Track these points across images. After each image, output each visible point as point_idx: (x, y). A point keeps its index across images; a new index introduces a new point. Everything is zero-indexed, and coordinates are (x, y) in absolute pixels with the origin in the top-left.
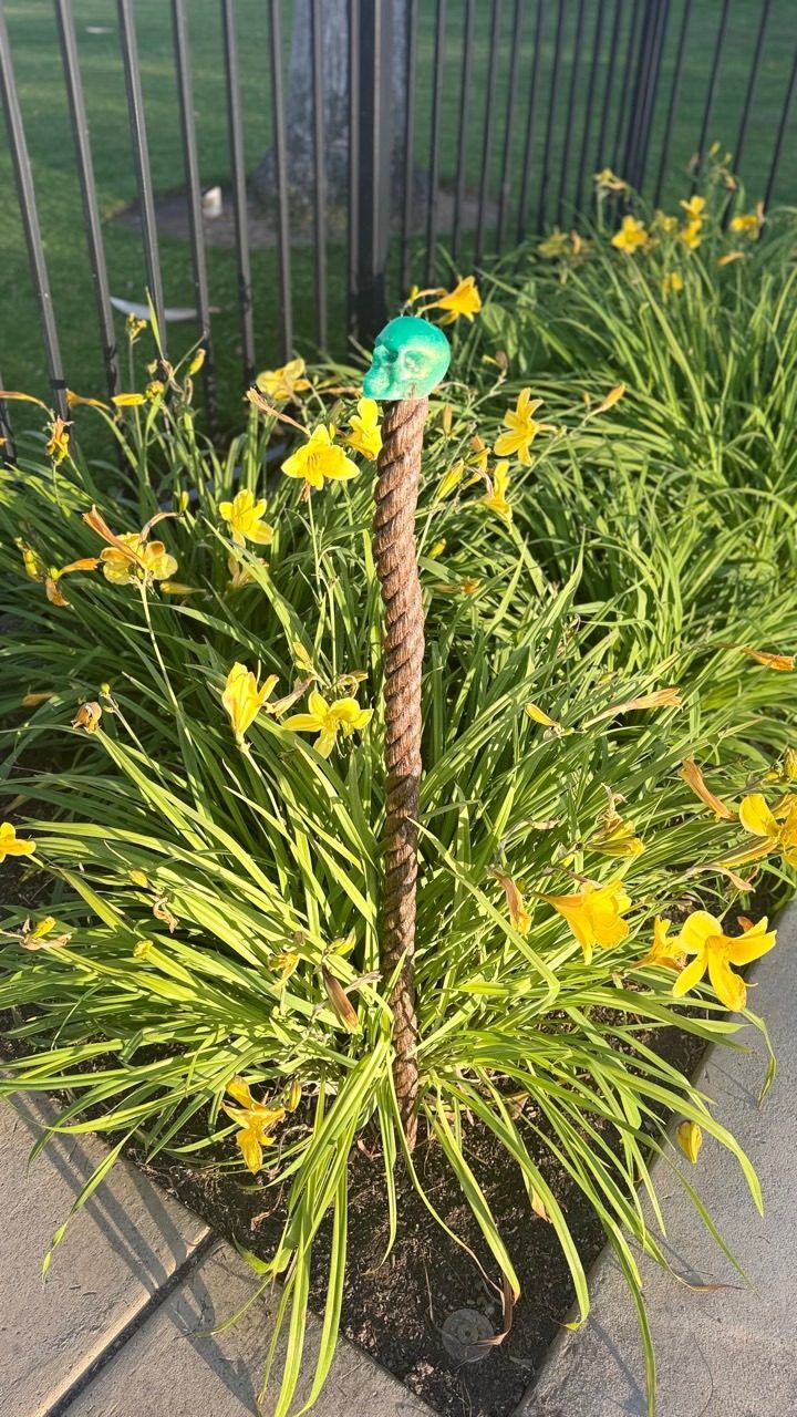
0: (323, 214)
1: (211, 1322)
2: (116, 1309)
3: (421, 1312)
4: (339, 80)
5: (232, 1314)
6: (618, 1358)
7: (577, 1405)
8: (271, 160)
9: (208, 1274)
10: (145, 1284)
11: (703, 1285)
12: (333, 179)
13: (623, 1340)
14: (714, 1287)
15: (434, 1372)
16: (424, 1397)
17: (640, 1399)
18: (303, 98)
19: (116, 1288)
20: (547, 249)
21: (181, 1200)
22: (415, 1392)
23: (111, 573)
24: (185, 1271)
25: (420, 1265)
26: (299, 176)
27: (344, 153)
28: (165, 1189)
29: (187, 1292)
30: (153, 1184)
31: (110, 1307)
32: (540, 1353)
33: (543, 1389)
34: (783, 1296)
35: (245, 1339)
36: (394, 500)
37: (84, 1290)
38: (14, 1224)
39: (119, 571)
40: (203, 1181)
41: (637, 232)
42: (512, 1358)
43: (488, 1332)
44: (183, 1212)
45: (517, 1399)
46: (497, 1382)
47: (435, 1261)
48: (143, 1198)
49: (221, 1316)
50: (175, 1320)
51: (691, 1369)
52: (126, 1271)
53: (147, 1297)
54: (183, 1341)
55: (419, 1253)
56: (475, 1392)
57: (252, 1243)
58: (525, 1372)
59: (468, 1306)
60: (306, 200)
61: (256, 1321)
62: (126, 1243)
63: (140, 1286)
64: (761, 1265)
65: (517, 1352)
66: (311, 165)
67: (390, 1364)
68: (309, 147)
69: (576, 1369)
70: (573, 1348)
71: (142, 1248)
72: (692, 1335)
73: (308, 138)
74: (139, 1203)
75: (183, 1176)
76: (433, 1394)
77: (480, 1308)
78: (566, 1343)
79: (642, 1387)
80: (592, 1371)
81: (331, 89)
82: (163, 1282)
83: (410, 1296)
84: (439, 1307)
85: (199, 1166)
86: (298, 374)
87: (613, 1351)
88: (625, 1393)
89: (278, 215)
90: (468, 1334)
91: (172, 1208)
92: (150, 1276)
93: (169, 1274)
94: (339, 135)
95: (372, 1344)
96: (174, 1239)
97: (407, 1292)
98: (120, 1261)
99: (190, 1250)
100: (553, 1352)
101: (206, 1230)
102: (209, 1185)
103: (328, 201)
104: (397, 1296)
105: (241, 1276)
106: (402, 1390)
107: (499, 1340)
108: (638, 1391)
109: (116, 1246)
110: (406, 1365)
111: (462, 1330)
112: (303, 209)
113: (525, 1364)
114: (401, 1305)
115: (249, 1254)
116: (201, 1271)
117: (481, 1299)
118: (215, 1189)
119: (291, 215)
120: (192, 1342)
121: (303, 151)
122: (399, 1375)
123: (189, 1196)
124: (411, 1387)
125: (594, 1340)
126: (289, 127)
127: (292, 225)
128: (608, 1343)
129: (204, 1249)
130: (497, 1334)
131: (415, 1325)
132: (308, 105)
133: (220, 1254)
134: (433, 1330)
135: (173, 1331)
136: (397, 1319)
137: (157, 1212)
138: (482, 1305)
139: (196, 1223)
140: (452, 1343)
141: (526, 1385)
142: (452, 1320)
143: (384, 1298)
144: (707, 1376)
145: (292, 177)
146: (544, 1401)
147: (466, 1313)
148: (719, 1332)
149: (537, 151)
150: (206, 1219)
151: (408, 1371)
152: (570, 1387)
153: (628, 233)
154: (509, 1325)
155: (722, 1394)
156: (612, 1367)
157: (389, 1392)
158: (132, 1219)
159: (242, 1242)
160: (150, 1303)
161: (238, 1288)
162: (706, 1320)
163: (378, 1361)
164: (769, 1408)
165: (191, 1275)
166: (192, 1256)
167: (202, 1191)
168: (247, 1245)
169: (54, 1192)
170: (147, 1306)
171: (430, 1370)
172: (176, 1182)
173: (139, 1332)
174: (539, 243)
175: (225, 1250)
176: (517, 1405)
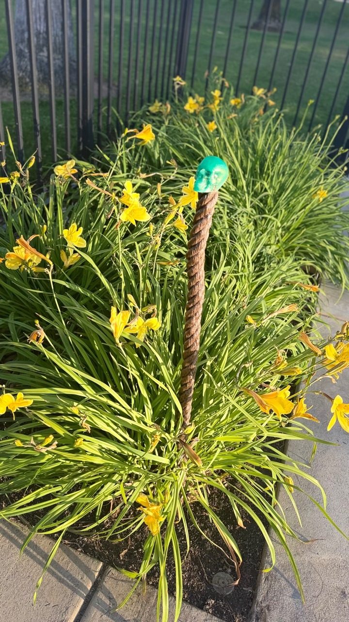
0: (36, 86)
1: (115, 606)
2: (70, 610)
3: (202, 578)
4: (40, 25)
5: (123, 599)
6: (285, 578)
7: (274, 601)
8: (8, 59)
9: (108, 583)
10: (80, 596)
11: (308, 541)
12: (40, 70)
13: (284, 570)
14: (313, 541)
15: (215, 602)
16: (214, 614)
17: (297, 592)
18: (23, 32)
19: (67, 600)
20: (153, 109)
21: (85, 553)
22: (209, 613)
23: (9, 264)
24: (96, 585)
25: (197, 558)
26: (24, 68)
27: (46, 60)
28: (76, 549)
29: (100, 595)
30: (71, 549)
31: (67, 610)
32: (254, 583)
33: (260, 598)
34: (337, 539)
35: (132, 608)
36: (202, 234)
37: (52, 605)
38: (9, 582)
39: (13, 263)
40: (93, 542)
41: (194, 104)
42: (244, 589)
43: (231, 580)
44: (88, 558)
45: (250, 605)
46: (240, 600)
47: (202, 555)
48: (68, 556)
49: (119, 601)
50: (98, 608)
51: (313, 575)
52: (69, 591)
53: (82, 601)
54: (105, 617)
55: (195, 553)
56: (233, 607)
57: (123, 565)
58: (250, 593)
59: (220, 571)
60: (28, 80)
61: (135, 599)
62: (65, 579)
63: (78, 597)
64: (327, 528)
65: (245, 586)
66: (28, 63)
67: (196, 603)
68: (28, 55)
69: (270, 586)
70: (267, 578)
71: (73, 580)
72: (309, 562)
73: (26, 51)
74: (67, 559)
75: (83, 542)
76: (217, 612)
77: (225, 571)
78: (263, 577)
79: (297, 588)
80: (276, 586)
81: (37, 29)
82: (87, 593)
83: (195, 573)
84: (209, 574)
85: (89, 536)
86: (72, 166)
87: (282, 576)
88: (291, 591)
89: (14, 87)
90: (223, 583)
91: (82, 557)
92: (81, 591)
93: (89, 588)
94: (42, 51)
95: (186, 597)
96: (88, 571)
97: (194, 571)
98: (65, 588)
99: (97, 574)
100: (260, 582)
101: (101, 564)
102: (96, 543)
103: (39, 81)
104: (190, 573)
105: (122, 581)
106: (204, 613)
107: (237, 583)
108: (295, 589)
109: (60, 580)
110: (202, 602)
111: (221, 581)
112: (26, 84)
113: (250, 590)
114: (194, 577)
115: (123, 570)
116: (104, 583)
117: (225, 567)
118: (99, 545)
119: (20, 86)
120: (109, 616)
121: (25, 57)
122: (201, 607)
123: (88, 550)
124: (207, 611)
125: (274, 573)
126: (17, 45)
127: (21, 91)
128: (280, 573)
129: (102, 573)
130: (235, 580)
131: (201, 584)
132: (26, 35)
133: (110, 574)
134: (209, 585)
135: (99, 613)
136: (193, 584)
137: (76, 561)
138: (225, 569)
139: (96, 561)
140: (218, 588)
141: (253, 598)
142: (215, 579)
143: (185, 576)
144: (319, 577)
145: (20, 68)
146: (261, 603)
147: (221, 574)
148: (319, 558)
149: (124, 62)
150: (99, 559)
151: (204, 604)
152: (270, 595)
153: (190, 104)
154: (239, 575)
155: (326, 582)
156: (284, 583)
157: (199, 615)
158: (65, 567)
159: (118, 566)
160: (84, 603)
161: (122, 587)
162: (313, 555)
163: (190, 603)
164: (343, 583)
165: (99, 586)
166: (98, 577)
167: (94, 547)
168: (121, 566)
169: (24, 562)
170: (83, 604)
171: (213, 602)
172: (81, 545)
173: (83, 617)
174: (149, 106)
175: (112, 571)
176: (250, 607)
